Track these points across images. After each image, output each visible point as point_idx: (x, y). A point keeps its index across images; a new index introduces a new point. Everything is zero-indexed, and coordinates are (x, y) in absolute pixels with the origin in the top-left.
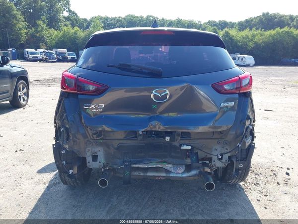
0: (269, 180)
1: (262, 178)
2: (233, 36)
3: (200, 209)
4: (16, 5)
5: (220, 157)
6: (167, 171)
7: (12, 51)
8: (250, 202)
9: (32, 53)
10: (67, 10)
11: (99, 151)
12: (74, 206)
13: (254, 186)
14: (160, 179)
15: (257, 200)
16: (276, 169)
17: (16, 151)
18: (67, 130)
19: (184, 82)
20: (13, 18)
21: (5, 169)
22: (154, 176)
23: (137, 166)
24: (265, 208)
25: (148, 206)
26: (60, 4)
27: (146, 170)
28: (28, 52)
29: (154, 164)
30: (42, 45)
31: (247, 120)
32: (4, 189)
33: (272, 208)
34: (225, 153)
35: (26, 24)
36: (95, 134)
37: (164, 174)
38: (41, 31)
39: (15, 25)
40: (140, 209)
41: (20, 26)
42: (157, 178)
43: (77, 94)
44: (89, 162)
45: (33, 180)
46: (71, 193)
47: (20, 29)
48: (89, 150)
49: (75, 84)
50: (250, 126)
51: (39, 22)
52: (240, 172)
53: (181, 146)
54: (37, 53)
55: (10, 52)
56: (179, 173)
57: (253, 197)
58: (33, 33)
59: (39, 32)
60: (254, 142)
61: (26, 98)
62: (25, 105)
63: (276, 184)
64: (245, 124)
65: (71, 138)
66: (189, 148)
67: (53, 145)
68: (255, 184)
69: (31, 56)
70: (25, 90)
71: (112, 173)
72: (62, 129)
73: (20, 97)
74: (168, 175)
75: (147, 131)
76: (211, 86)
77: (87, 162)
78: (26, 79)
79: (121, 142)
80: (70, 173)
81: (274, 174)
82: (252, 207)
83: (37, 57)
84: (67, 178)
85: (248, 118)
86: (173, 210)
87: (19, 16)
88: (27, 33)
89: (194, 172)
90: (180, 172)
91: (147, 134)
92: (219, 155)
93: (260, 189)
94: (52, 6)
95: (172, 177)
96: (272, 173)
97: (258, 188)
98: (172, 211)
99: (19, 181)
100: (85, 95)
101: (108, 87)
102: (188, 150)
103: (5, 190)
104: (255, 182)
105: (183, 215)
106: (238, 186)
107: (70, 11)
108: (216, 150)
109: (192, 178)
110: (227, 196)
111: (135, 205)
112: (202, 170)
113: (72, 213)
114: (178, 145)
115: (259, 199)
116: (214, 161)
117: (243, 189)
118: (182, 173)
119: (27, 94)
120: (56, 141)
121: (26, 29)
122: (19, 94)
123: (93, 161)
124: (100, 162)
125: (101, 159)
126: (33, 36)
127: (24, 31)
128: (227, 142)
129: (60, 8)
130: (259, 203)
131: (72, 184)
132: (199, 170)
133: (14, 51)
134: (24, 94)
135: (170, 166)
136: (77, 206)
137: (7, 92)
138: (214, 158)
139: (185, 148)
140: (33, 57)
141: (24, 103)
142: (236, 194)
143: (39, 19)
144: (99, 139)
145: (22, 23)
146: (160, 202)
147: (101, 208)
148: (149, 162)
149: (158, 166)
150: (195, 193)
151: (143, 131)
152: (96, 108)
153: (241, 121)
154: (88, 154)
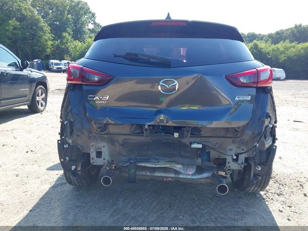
0: (294, 191)
1: (287, 189)
2: (262, 49)
3: (213, 217)
4: (43, 17)
5: (235, 157)
6: (176, 172)
7: (37, 62)
8: (271, 212)
9: (56, 64)
10: (93, 22)
11: (104, 146)
12: (77, 206)
13: (277, 196)
14: (169, 181)
15: (279, 211)
16: (303, 180)
17: (27, 152)
18: (71, 124)
19: (194, 72)
20: (40, 30)
21: (13, 168)
22: (161, 176)
23: (143, 164)
24: (289, 220)
25: (155, 211)
26: (86, 17)
27: (154, 170)
28: (52, 63)
29: (162, 163)
30: (67, 56)
31: (267, 118)
32: (9, 187)
33: (297, 220)
34: (241, 154)
35: (52, 36)
36: (99, 128)
37: (173, 175)
38: (67, 43)
39: (41, 36)
40: (146, 213)
41: (47, 38)
42: (165, 179)
43: (81, 85)
44: (93, 159)
45: (39, 179)
46: (76, 193)
47: (47, 41)
48: (93, 146)
49: (80, 74)
50: (269, 125)
51: (64, 34)
52: (260, 178)
53: (191, 143)
54: (61, 64)
55: (35, 63)
56: (189, 175)
57: (274, 208)
58: (58, 45)
59: (64, 43)
60: (275, 145)
61: (44, 104)
62: (43, 111)
63: (303, 195)
64: (263, 122)
65: (75, 132)
66: (200, 146)
67: (58, 141)
68: (277, 194)
69: (55, 67)
70: (44, 95)
71: (118, 172)
72: (66, 122)
73: (38, 102)
74: (177, 176)
75: (153, 126)
76: (224, 77)
77: (91, 158)
78: (45, 85)
79: (127, 137)
80: (73, 169)
81: (301, 185)
82: (273, 217)
83: (61, 68)
84: (71, 177)
85: (268, 116)
86: (183, 217)
87: (46, 28)
88: (52, 45)
89: (205, 175)
90: (190, 173)
91: (153, 128)
92: (234, 155)
93: (283, 199)
94: (78, 19)
95: (181, 178)
96: (298, 184)
97: (281, 198)
98: (181, 217)
99: (25, 180)
100: (90, 85)
101: (114, 77)
102: (199, 149)
103: (11, 187)
104: (278, 192)
105: (193, 221)
106: (258, 196)
107: (95, 23)
108: (231, 150)
109: (204, 180)
110: (245, 205)
111: (141, 208)
112: (215, 172)
113: (74, 213)
114: (188, 143)
115: (281, 210)
116: (229, 163)
117: (264, 199)
118: (192, 175)
119: (45, 100)
120: (61, 137)
121: (52, 40)
122: (37, 99)
123: (97, 157)
124: (104, 159)
125: (106, 155)
126: (58, 48)
127: (50, 43)
128: (243, 142)
129: (85, 20)
130: (281, 214)
131: (77, 183)
132: (212, 173)
133: (39, 62)
134: (42, 99)
135: (180, 166)
136: (80, 206)
137: (26, 97)
138: (229, 159)
139: (195, 146)
140: (57, 68)
141: (42, 108)
142: (256, 204)
143: (65, 31)
144: (104, 134)
145: (48, 35)
146: (170, 206)
147: (105, 210)
148: (156, 161)
149: (167, 166)
150: (209, 200)
151: (149, 126)
152: (101, 100)
153: (259, 119)
154: (92, 150)
